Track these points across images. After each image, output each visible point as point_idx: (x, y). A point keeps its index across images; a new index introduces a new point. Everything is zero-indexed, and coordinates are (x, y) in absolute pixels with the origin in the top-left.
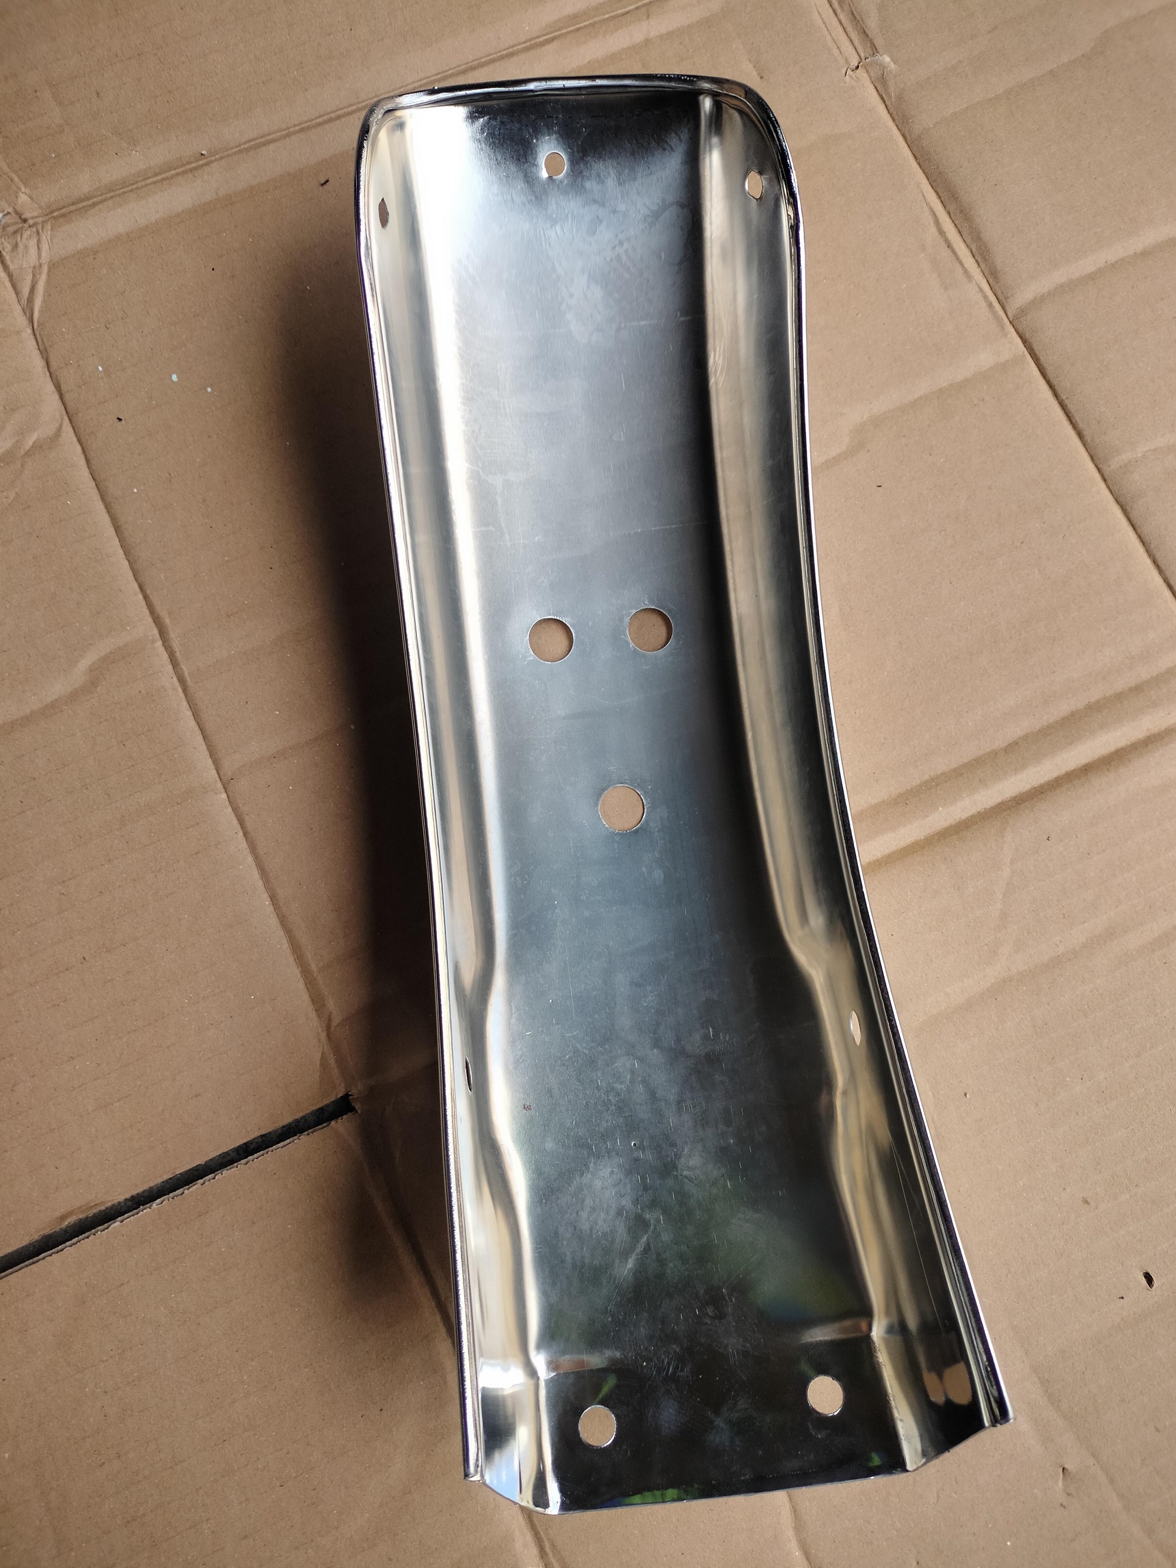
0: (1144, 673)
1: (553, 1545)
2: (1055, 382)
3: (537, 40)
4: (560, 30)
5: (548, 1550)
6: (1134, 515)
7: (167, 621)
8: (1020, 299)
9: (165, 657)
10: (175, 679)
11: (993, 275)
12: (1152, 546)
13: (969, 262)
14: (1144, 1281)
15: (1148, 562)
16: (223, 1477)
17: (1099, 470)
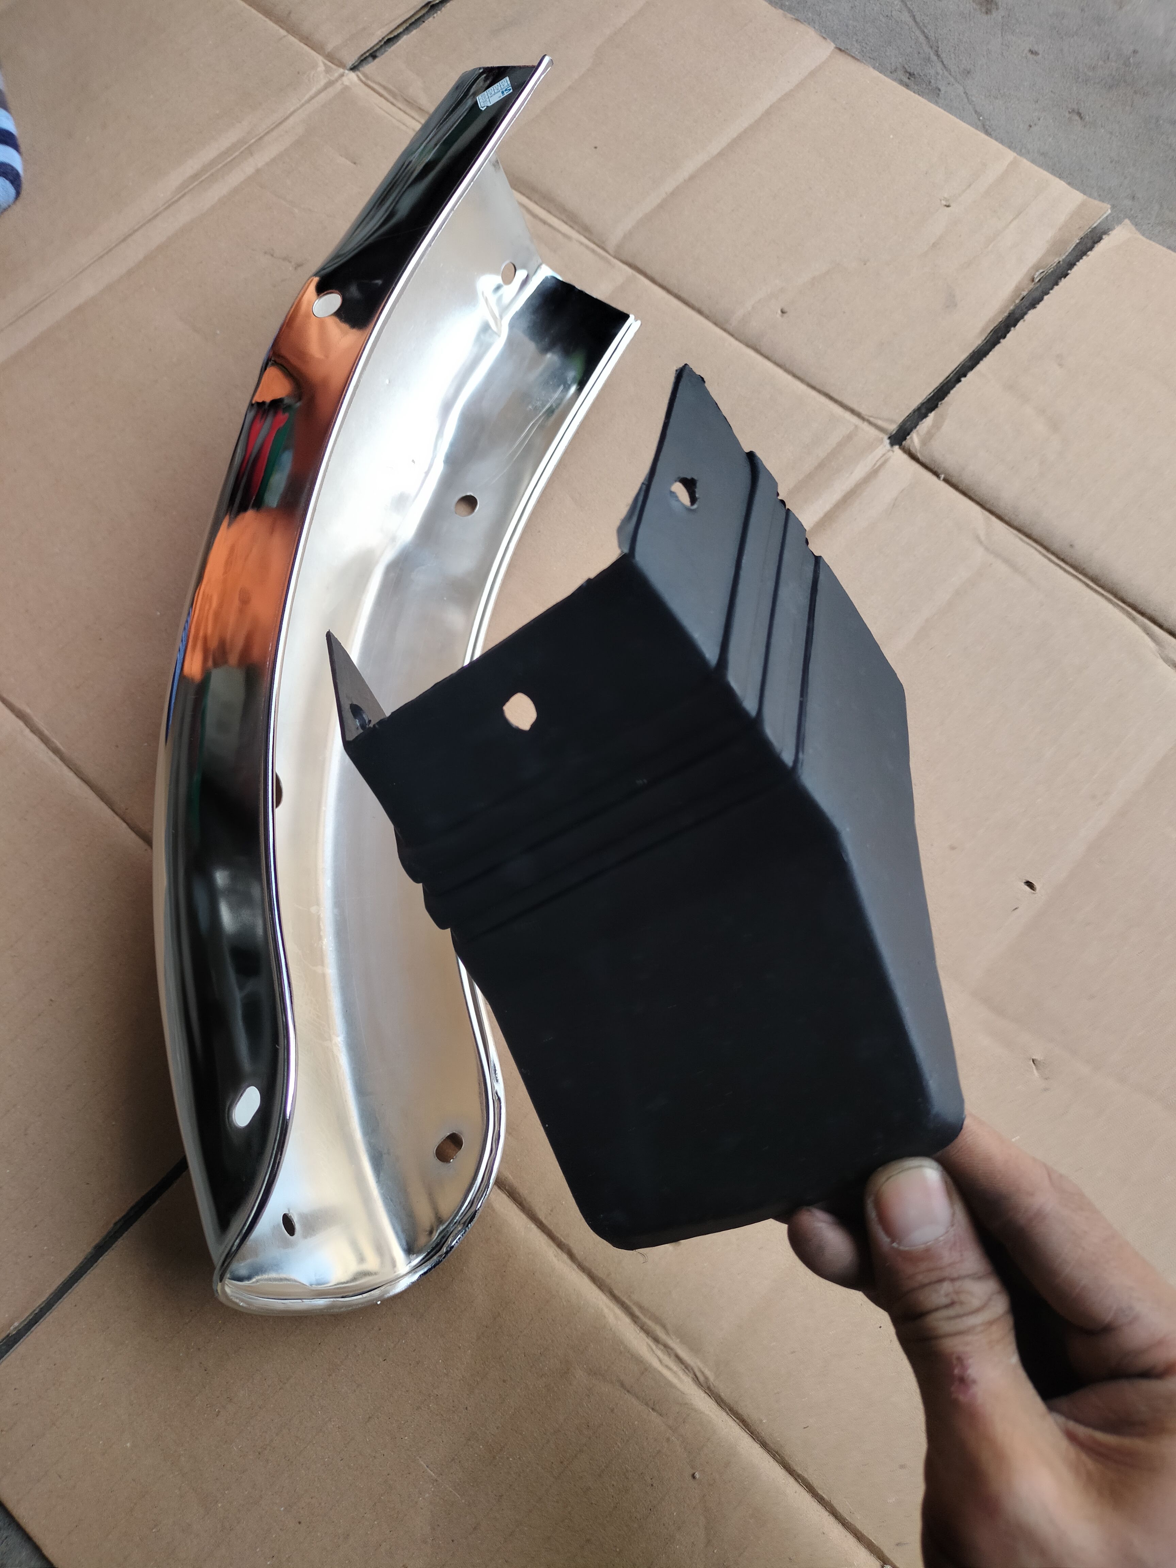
0: (821, 453)
1: (641, 1307)
2: (665, 284)
3: (173, 200)
4: (187, 187)
5: (637, 1312)
6: (764, 350)
7: (28, 711)
8: (614, 239)
9: (35, 739)
10: (51, 753)
11: (586, 230)
12: (787, 366)
13: (564, 228)
14: (1028, 889)
15: (790, 378)
16: (330, 1375)
17: (725, 330)
